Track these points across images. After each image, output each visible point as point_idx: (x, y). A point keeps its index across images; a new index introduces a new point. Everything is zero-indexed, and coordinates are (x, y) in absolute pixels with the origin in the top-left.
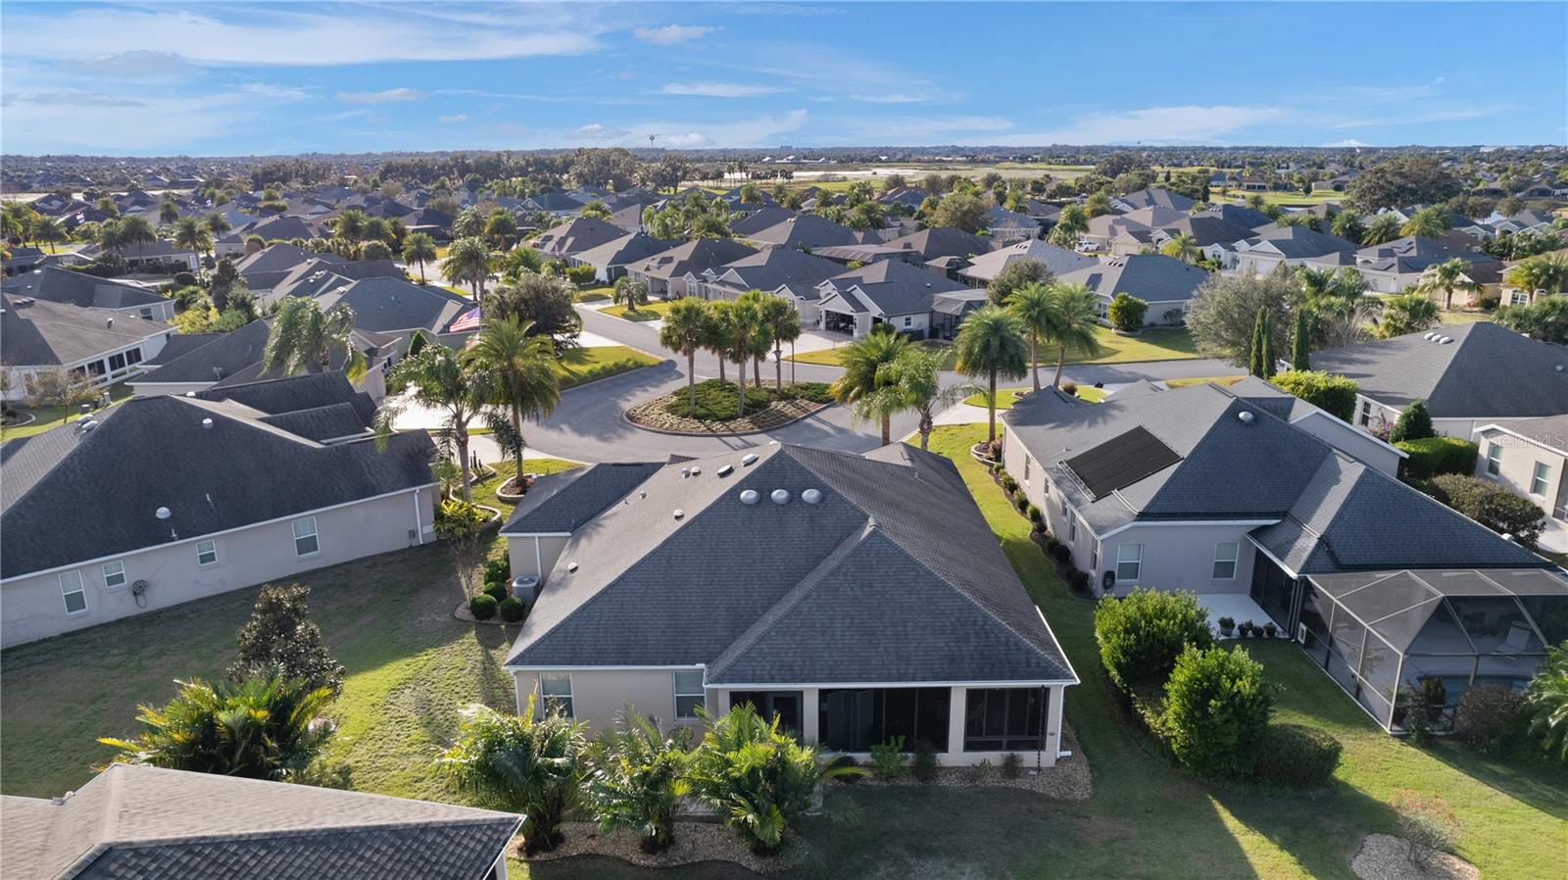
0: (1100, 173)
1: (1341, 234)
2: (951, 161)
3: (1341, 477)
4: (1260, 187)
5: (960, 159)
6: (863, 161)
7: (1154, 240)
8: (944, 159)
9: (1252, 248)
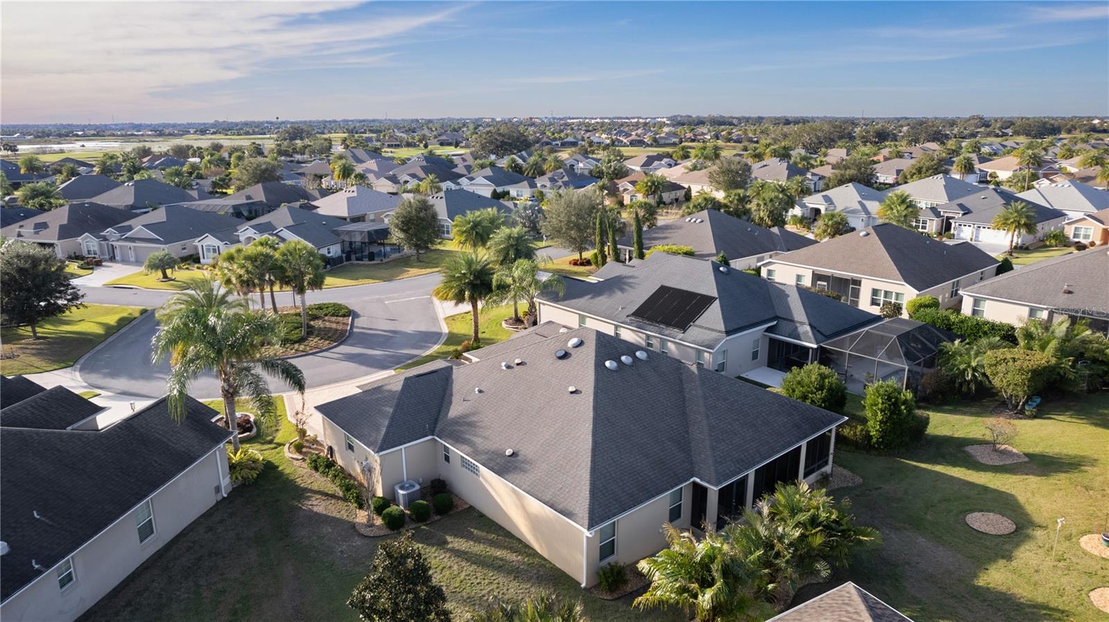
0: (282, 140)
1: (510, 170)
2: (142, 135)
3: (787, 293)
4: (395, 145)
5: (150, 133)
6: (60, 136)
7: (402, 182)
8: (136, 133)
9: (472, 182)
